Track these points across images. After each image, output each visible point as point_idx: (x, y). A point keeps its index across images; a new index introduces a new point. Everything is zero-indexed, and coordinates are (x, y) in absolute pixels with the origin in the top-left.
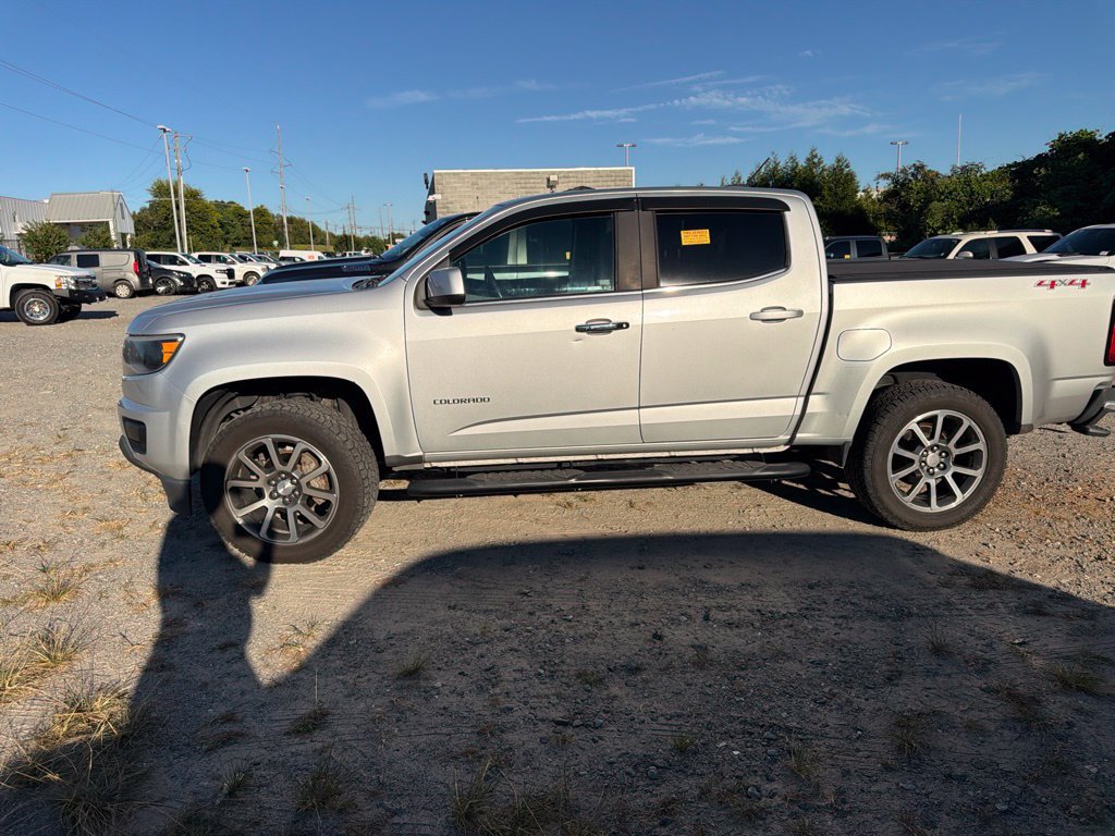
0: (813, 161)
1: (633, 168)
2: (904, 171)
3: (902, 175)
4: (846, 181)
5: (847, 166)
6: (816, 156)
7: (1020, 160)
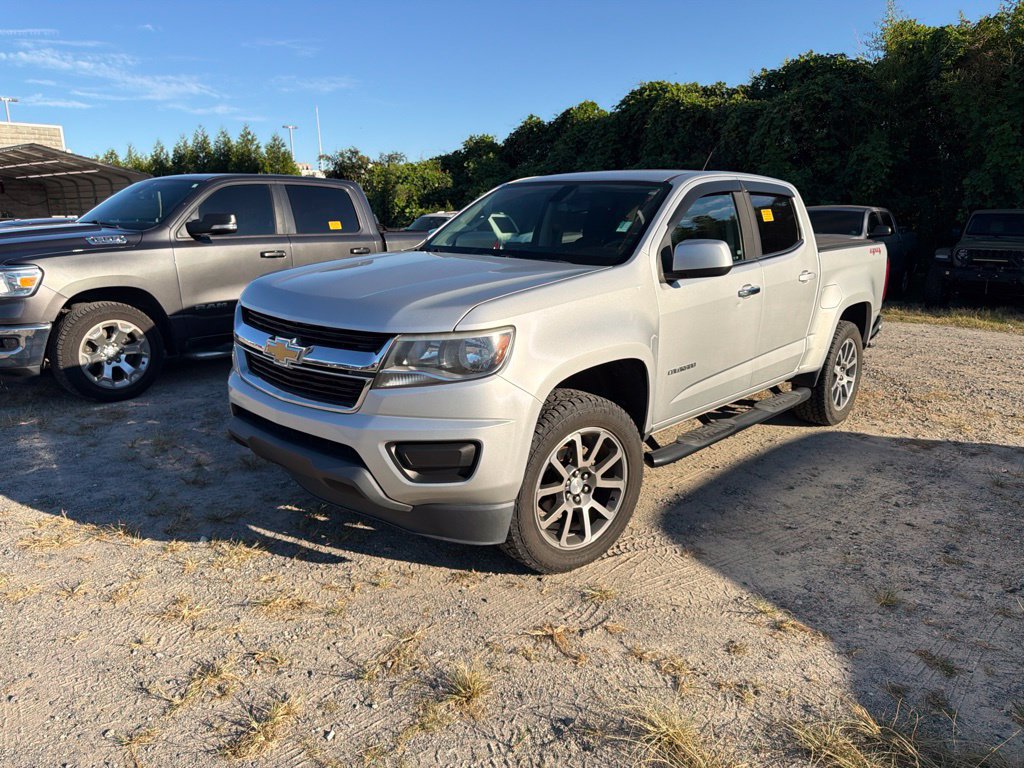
0: (247, 139)
1: (61, 128)
2: (342, 155)
3: (341, 159)
4: (285, 159)
5: (283, 145)
6: (249, 133)
7: (443, 154)
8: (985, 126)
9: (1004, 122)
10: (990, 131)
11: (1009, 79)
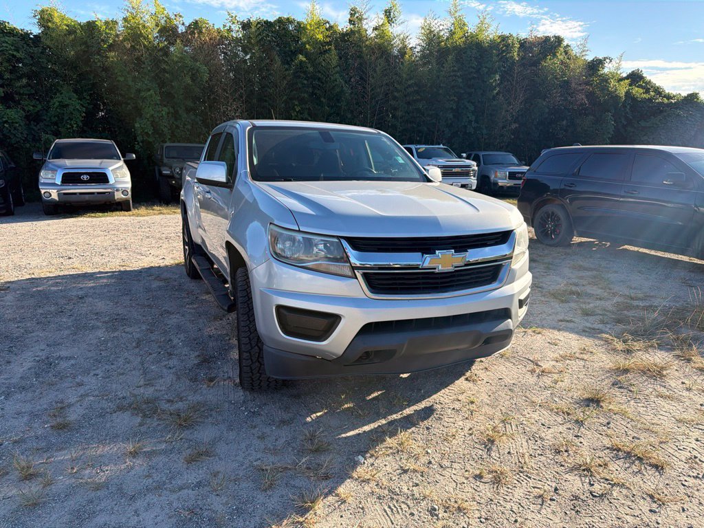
8: (139, 91)
9: (149, 90)
10: (142, 94)
11: (144, 63)
